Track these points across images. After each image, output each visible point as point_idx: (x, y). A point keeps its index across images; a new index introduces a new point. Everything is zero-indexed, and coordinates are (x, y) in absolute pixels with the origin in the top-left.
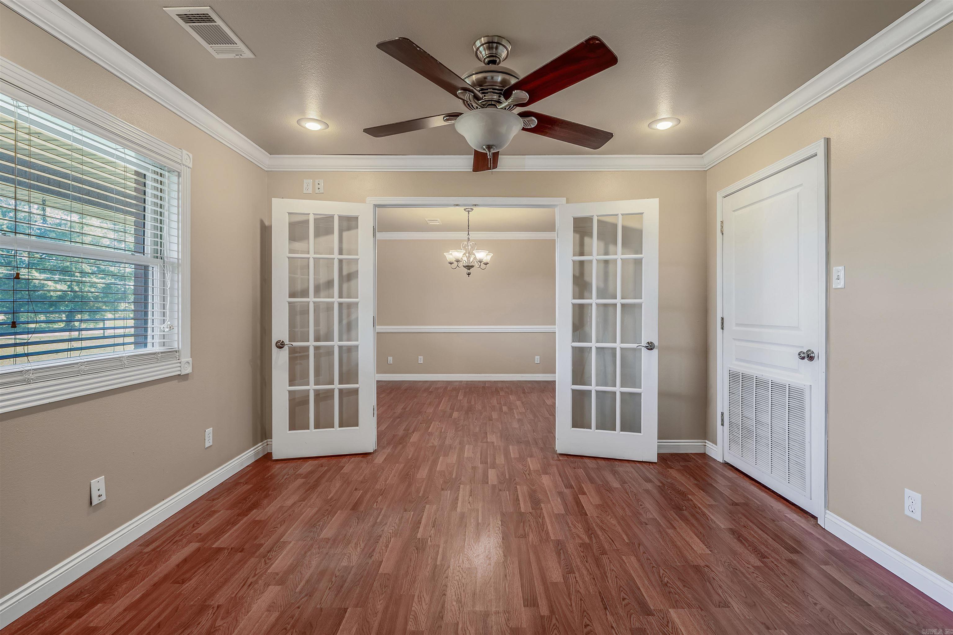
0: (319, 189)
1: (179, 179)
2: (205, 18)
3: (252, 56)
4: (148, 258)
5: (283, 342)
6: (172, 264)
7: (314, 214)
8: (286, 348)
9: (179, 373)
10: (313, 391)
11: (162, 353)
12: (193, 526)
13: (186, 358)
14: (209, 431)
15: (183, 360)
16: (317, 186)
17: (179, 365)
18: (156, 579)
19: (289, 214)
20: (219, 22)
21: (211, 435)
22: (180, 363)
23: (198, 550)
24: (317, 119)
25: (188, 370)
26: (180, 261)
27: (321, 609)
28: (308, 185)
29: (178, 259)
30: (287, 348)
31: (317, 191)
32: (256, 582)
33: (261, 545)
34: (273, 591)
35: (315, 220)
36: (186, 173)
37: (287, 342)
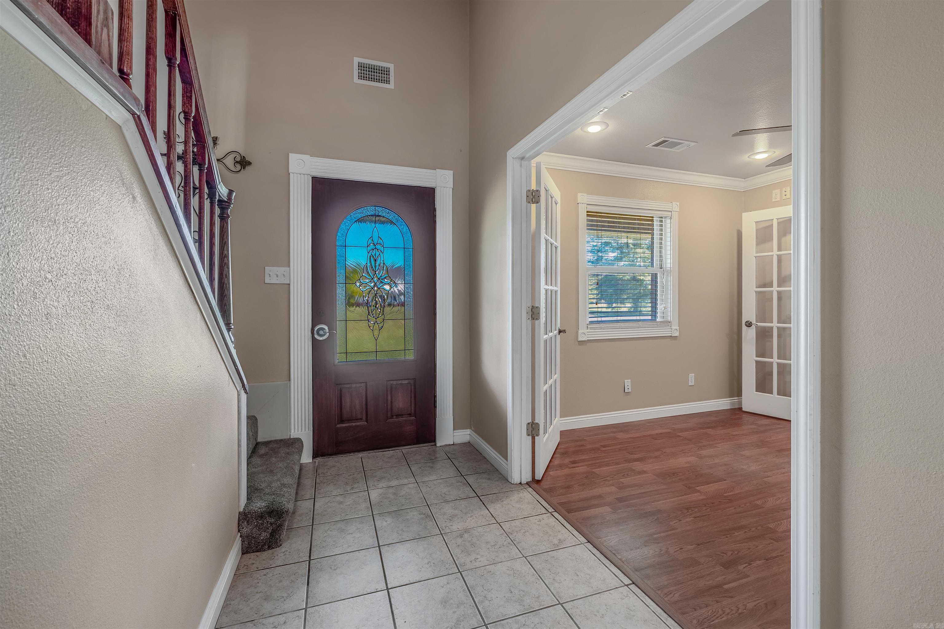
0: (785, 195)
1: (671, 220)
2: (664, 142)
3: (695, 144)
4: (655, 269)
5: (751, 322)
6: (668, 271)
7: (777, 219)
8: (753, 327)
9: (671, 335)
10: (776, 364)
11: (660, 322)
12: (673, 424)
13: (675, 326)
14: (692, 375)
15: (673, 328)
16: (784, 193)
17: (671, 330)
18: (646, 434)
19: (756, 222)
20: (671, 140)
21: (693, 378)
22: (671, 329)
23: (669, 432)
24: (764, 151)
25: (677, 334)
26: (671, 269)
27: (712, 474)
28: (776, 195)
29: (670, 268)
30: (755, 327)
31: (784, 197)
32: (688, 453)
33: (702, 443)
34: (692, 459)
35: (779, 224)
36: (675, 215)
37: (754, 322)
